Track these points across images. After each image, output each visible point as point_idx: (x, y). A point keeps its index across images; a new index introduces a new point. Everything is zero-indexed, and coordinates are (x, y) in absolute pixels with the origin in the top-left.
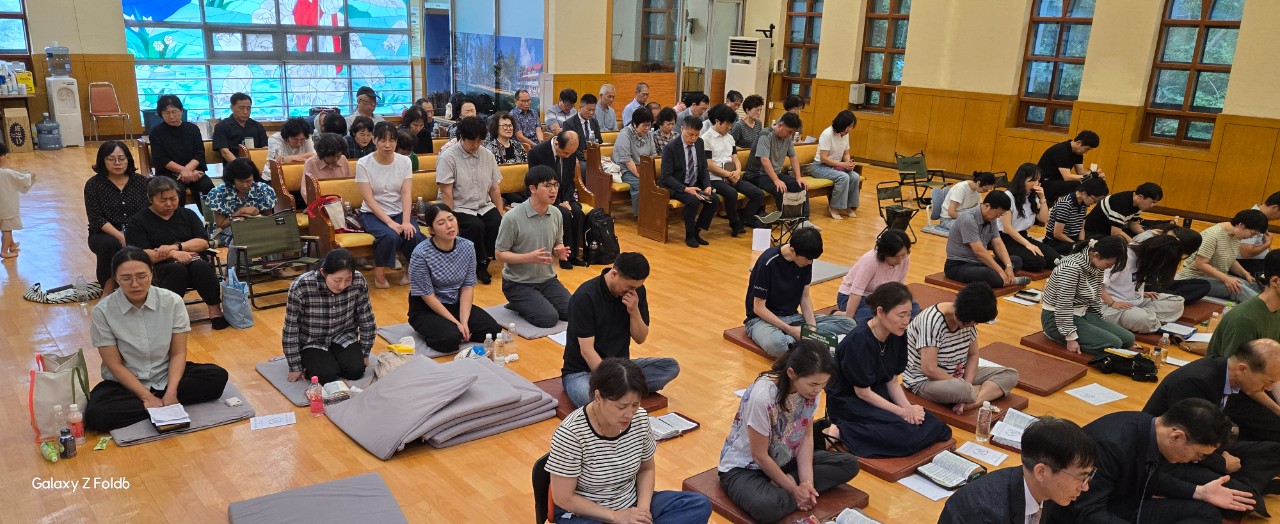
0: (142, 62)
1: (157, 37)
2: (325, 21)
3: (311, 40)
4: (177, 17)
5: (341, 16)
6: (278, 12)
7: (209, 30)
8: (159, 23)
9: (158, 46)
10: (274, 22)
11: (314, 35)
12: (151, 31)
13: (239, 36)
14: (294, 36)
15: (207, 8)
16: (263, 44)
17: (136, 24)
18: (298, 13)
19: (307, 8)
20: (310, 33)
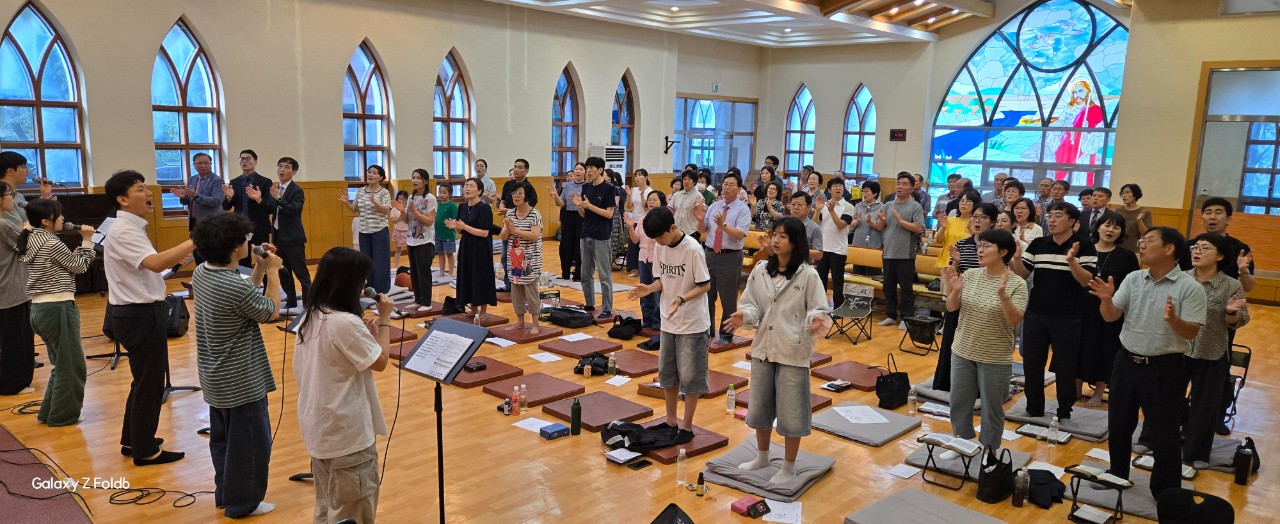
3: (1067, 175)
4: (970, 155)
5: (1099, 156)
6: (1042, 153)
7: (987, 165)
8: (955, 159)
10: (1038, 160)
11: (1070, 172)
12: (949, 165)
14: (1054, 172)
15: (989, 150)
16: (1025, 177)
17: (940, 161)
18: (1059, 153)
19: (1068, 151)
20: (1067, 170)
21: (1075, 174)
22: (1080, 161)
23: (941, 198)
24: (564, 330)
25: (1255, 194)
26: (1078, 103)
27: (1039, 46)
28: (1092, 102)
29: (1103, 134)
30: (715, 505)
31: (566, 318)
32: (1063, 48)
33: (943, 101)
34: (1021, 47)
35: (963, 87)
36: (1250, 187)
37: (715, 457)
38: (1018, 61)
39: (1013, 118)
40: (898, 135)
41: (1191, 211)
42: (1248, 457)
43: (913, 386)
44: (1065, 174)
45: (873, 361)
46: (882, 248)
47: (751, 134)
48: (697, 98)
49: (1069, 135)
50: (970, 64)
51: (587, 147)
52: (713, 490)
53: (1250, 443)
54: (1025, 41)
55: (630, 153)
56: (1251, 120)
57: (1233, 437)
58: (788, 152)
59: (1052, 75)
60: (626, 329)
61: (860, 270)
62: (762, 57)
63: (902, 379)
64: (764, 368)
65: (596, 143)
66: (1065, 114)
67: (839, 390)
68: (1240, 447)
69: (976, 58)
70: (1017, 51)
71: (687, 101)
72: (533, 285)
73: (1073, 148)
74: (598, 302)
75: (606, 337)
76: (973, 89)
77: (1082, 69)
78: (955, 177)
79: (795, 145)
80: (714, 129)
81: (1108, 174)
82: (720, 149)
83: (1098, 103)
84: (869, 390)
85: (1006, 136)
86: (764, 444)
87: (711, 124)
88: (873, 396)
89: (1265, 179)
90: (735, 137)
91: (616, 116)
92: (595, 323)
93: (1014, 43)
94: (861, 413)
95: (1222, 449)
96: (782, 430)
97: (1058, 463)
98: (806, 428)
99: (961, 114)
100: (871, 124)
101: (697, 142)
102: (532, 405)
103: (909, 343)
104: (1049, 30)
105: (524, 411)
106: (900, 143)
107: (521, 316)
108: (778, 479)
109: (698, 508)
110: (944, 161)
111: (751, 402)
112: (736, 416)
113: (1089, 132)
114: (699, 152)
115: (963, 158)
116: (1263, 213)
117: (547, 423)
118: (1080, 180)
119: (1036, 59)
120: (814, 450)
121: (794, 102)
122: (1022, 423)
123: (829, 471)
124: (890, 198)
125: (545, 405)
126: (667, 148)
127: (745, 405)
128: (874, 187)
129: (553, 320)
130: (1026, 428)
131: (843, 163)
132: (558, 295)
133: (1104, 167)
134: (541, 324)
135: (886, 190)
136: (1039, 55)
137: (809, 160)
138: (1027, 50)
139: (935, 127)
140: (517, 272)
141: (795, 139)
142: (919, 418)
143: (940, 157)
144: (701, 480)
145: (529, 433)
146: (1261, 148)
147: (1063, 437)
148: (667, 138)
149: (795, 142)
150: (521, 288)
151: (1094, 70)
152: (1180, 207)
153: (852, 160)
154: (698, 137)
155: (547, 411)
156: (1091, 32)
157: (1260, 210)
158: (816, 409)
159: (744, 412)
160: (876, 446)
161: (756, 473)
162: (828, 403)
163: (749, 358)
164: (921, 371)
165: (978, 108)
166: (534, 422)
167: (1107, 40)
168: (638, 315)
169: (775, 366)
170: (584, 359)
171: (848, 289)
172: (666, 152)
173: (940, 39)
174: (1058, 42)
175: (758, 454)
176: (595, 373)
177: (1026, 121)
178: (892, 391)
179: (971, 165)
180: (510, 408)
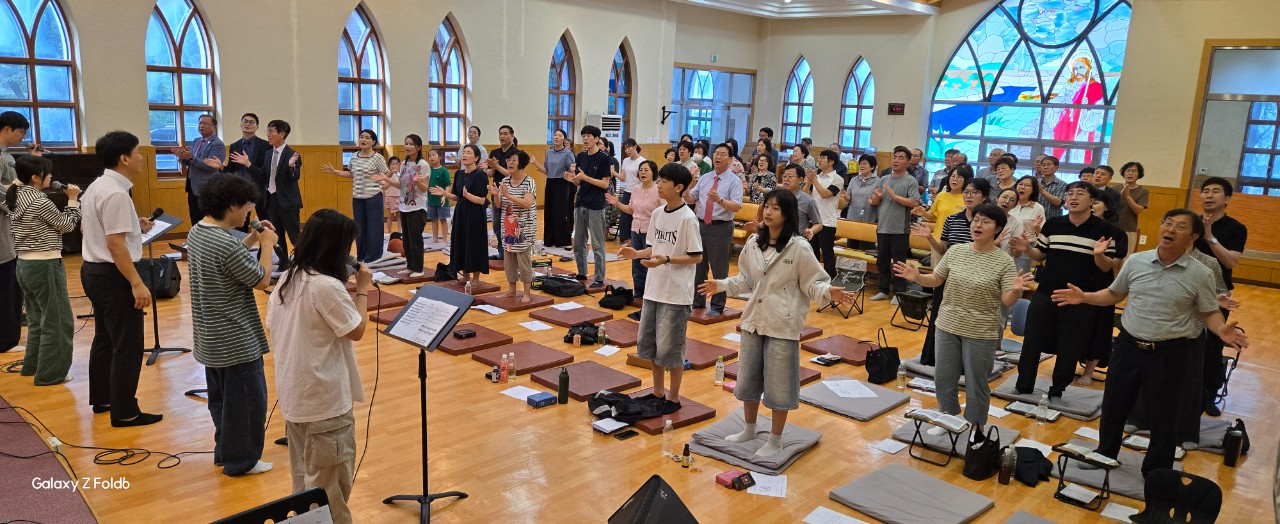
3: (1065, 154)
4: (967, 131)
5: (1098, 134)
6: (1041, 129)
7: (985, 141)
8: (953, 136)
10: (1036, 137)
11: (1068, 149)
12: (947, 141)
14: (1052, 149)
15: (987, 126)
16: (1023, 153)
17: (937, 136)
18: (1058, 130)
19: (1067, 127)
20: (1064, 147)
21: (1073, 151)
22: (1078, 138)
23: (937, 173)
24: (556, 299)
25: (1254, 174)
26: (1078, 80)
27: (1041, 21)
28: (1092, 79)
29: (1103, 112)
30: (699, 476)
31: (557, 287)
32: (1065, 24)
33: (943, 74)
34: (1023, 22)
35: (962, 61)
36: (1249, 168)
37: (702, 429)
38: (1019, 36)
39: (1012, 93)
40: (896, 109)
41: (1189, 191)
42: (1238, 438)
43: (902, 362)
44: (1063, 151)
45: (863, 335)
46: (876, 222)
47: (749, 106)
48: (695, 69)
49: (1068, 112)
50: (970, 39)
51: (583, 115)
52: (698, 462)
53: (1241, 425)
54: (1027, 16)
55: (627, 123)
56: (1252, 99)
57: (1223, 418)
58: (785, 125)
59: (1053, 50)
60: (618, 299)
61: (854, 244)
62: (761, 27)
63: (892, 353)
64: (754, 341)
65: (592, 112)
66: (1065, 91)
67: (829, 363)
68: (1231, 429)
69: (977, 33)
70: (1018, 26)
71: (685, 71)
72: (525, 253)
73: (1072, 125)
74: (590, 272)
75: (597, 307)
76: (973, 64)
77: (1084, 44)
78: (952, 152)
79: (793, 117)
80: (712, 101)
81: (1106, 151)
82: (717, 119)
83: (1098, 80)
84: (859, 364)
85: (1005, 111)
86: (751, 417)
87: (709, 95)
88: (863, 370)
89: (1264, 159)
90: (732, 108)
91: (613, 84)
92: (586, 293)
93: (1016, 18)
94: (850, 387)
95: (1211, 429)
96: (769, 403)
97: (1046, 441)
98: (794, 401)
99: (960, 89)
100: (869, 98)
101: (694, 113)
102: (520, 373)
103: (900, 318)
104: (1051, 5)
105: (512, 379)
106: (898, 117)
107: (513, 284)
108: (764, 452)
109: (683, 479)
110: (942, 136)
111: (740, 374)
112: (725, 388)
113: (1089, 109)
114: (696, 122)
115: (961, 133)
116: (1261, 193)
117: (535, 391)
118: (1078, 157)
119: (1038, 35)
120: (802, 423)
121: (792, 74)
122: (1012, 400)
123: (816, 445)
124: (886, 172)
125: (533, 373)
126: (664, 119)
127: (734, 377)
128: (872, 160)
129: (545, 288)
130: (1015, 406)
131: (840, 135)
132: (550, 264)
133: (1102, 145)
134: (532, 292)
135: (883, 164)
136: (1041, 30)
137: (806, 133)
138: (1028, 25)
139: (933, 102)
140: (511, 240)
141: (793, 111)
142: (908, 393)
143: (938, 132)
144: (687, 452)
145: (516, 401)
146: (1261, 129)
147: (1052, 415)
148: (664, 108)
149: (792, 114)
150: (514, 256)
151: (1096, 46)
152: (1178, 186)
153: (849, 134)
154: (696, 108)
155: (535, 380)
156: (1093, 8)
157: (1259, 191)
158: (805, 382)
159: (732, 384)
160: (864, 420)
161: (743, 445)
162: (817, 377)
163: (739, 330)
164: (909, 346)
165: (978, 82)
166: (522, 391)
167: (1110, 16)
168: (630, 285)
169: (764, 339)
170: (574, 328)
171: (840, 263)
172: (663, 122)
173: (940, 13)
174: (1060, 17)
175: (745, 426)
176: (584, 342)
177: (1025, 97)
178: (881, 366)
179: (968, 141)
180: (498, 376)
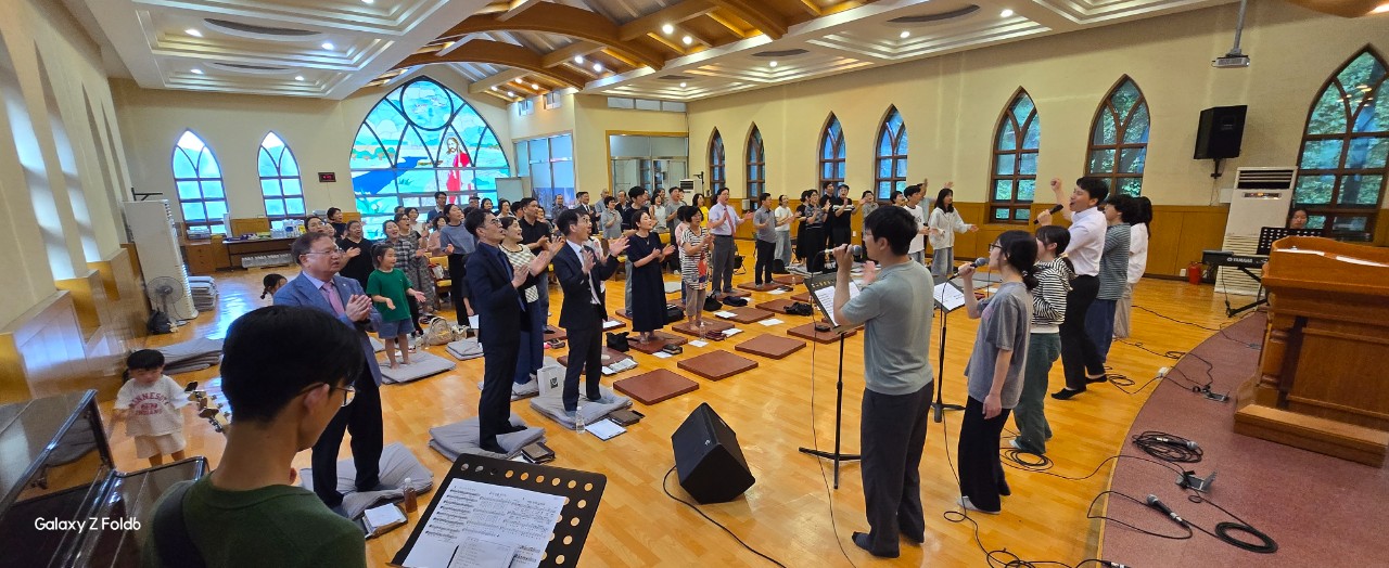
0: (365, 215)
1: (374, 202)
2: (464, 188)
4: (384, 190)
5: (473, 185)
8: (374, 195)
9: (374, 207)
12: (370, 200)
13: (417, 199)
15: (399, 186)
19: (454, 183)
20: (455, 195)
26: (452, 152)
27: (419, 110)
28: (460, 151)
29: (472, 171)
32: (435, 115)
33: (352, 148)
34: (406, 111)
38: (406, 122)
39: (411, 163)
40: (327, 177)
44: (455, 198)
49: (452, 172)
50: (368, 121)
54: (407, 108)
59: (432, 132)
66: (448, 160)
69: (372, 117)
70: (403, 113)
73: (456, 181)
76: (375, 140)
83: (464, 151)
85: (408, 175)
93: (400, 107)
99: (369, 160)
104: (424, 102)
106: (329, 184)
110: (365, 196)
113: (464, 170)
115: (380, 192)
119: (420, 121)
131: (265, 206)
136: (420, 118)
138: (411, 114)
139: (350, 170)
143: (361, 193)
156: (449, 105)
165: (383, 155)
167: (460, 112)
174: (430, 110)
177: (422, 164)
179: (387, 198)
